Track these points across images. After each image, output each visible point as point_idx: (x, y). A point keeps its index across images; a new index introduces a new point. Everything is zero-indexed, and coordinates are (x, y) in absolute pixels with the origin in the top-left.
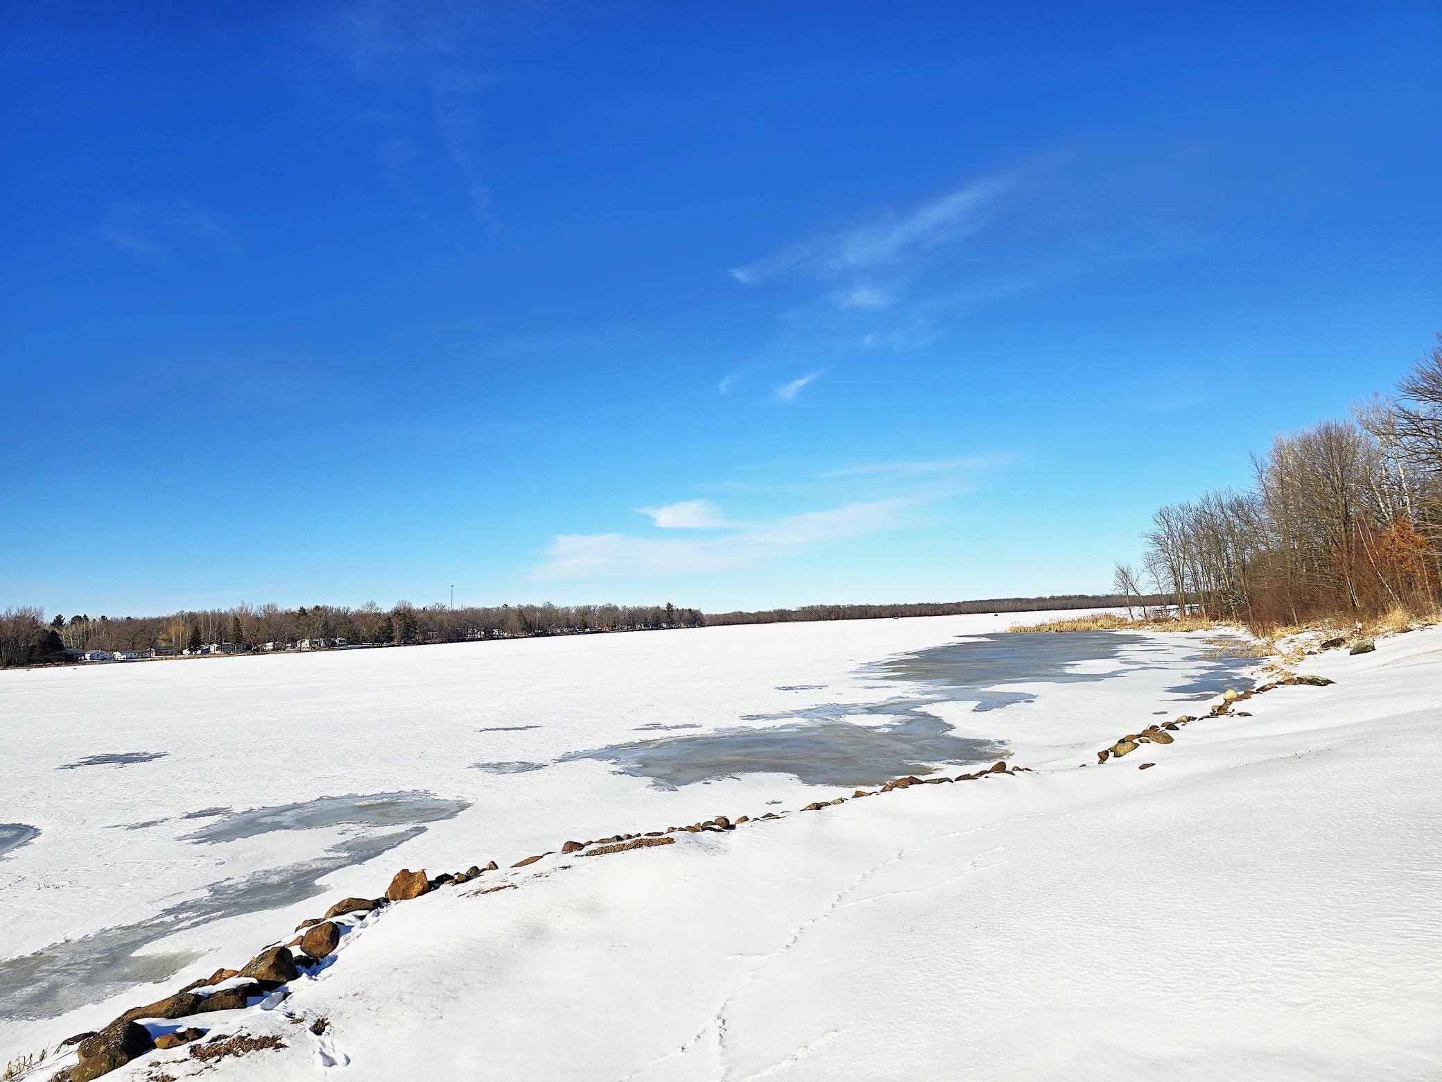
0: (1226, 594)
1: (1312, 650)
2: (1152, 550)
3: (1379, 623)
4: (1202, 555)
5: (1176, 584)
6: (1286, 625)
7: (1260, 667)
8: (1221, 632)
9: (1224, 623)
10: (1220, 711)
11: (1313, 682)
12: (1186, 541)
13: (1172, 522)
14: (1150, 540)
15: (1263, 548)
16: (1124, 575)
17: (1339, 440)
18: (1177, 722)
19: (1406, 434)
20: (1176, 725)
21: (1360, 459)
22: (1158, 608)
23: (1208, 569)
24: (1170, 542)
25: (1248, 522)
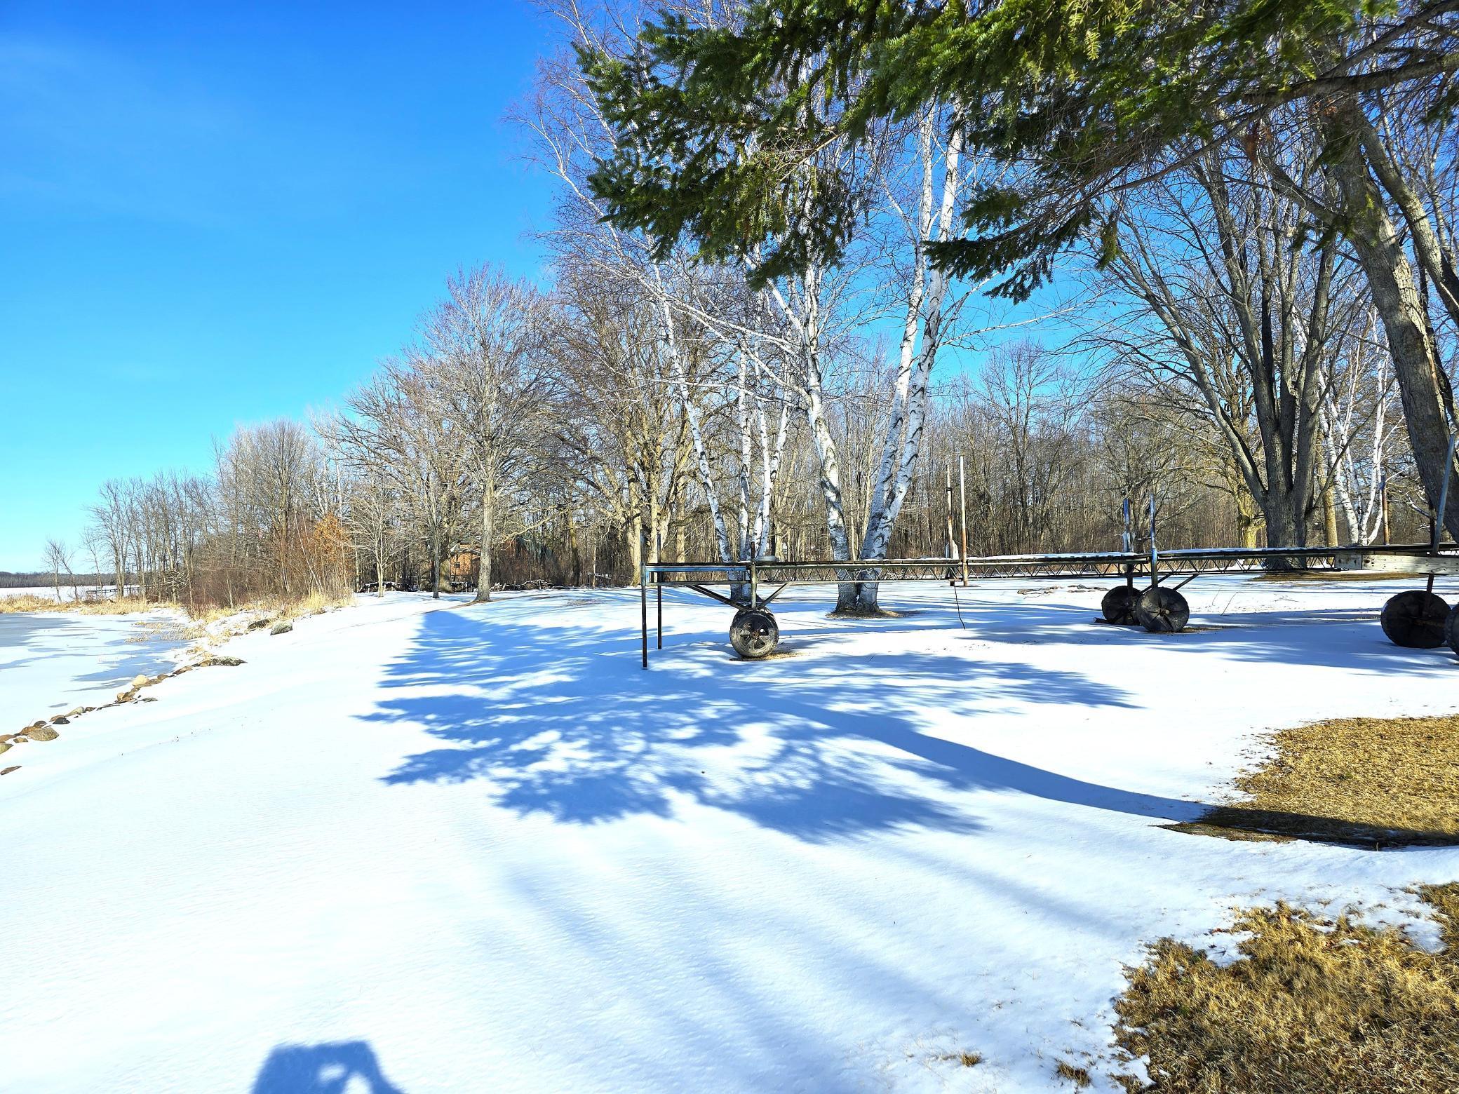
0: (169, 576)
1: (239, 632)
2: (93, 524)
3: (301, 605)
4: (148, 533)
5: (117, 563)
6: (222, 608)
7: (185, 650)
8: (158, 615)
9: (162, 605)
10: (126, 697)
11: (226, 662)
12: (134, 517)
13: (120, 498)
14: (92, 514)
15: (212, 531)
16: (56, 550)
17: (291, 435)
18: (70, 715)
19: (344, 440)
20: (68, 718)
21: (306, 458)
22: (93, 588)
23: (153, 550)
24: (115, 518)
25: (201, 504)
